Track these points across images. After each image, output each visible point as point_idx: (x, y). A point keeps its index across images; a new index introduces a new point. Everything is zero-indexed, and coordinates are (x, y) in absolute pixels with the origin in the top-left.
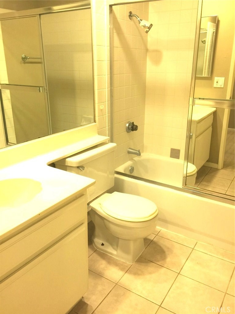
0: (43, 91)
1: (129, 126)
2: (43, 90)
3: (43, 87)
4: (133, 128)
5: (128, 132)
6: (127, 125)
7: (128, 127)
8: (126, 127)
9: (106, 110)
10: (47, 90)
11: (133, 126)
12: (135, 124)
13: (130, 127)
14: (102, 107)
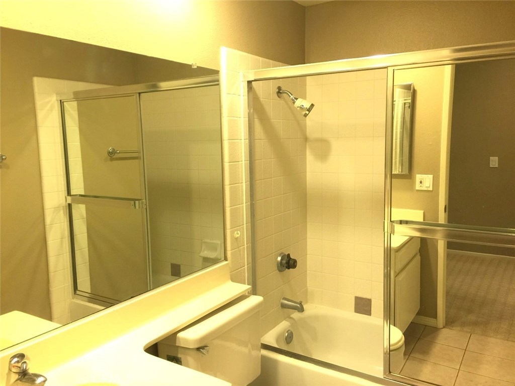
0: (139, 208)
1: (282, 260)
2: (141, 205)
3: (140, 200)
4: (289, 263)
5: (280, 271)
6: (279, 259)
7: (281, 262)
8: (278, 262)
9: (244, 239)
10: (146, 205)
11: (289, 261)
12: (292, 257)
13: (284, 262)
14: (238, 234)
